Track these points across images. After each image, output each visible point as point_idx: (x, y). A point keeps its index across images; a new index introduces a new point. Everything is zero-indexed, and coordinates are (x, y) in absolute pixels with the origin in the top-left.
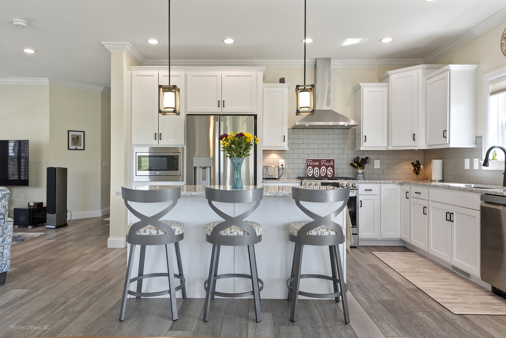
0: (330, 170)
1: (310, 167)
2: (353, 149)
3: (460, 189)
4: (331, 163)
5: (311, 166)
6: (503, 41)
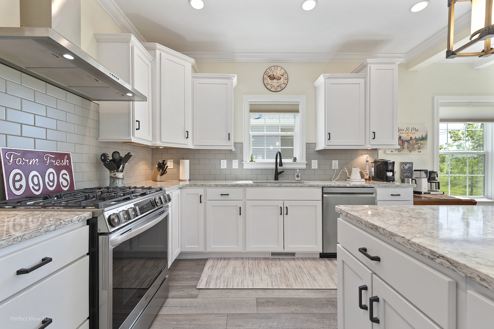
0: (64, 176)
2: (97, 138)
4: (65, 162)
6: (266, 76)
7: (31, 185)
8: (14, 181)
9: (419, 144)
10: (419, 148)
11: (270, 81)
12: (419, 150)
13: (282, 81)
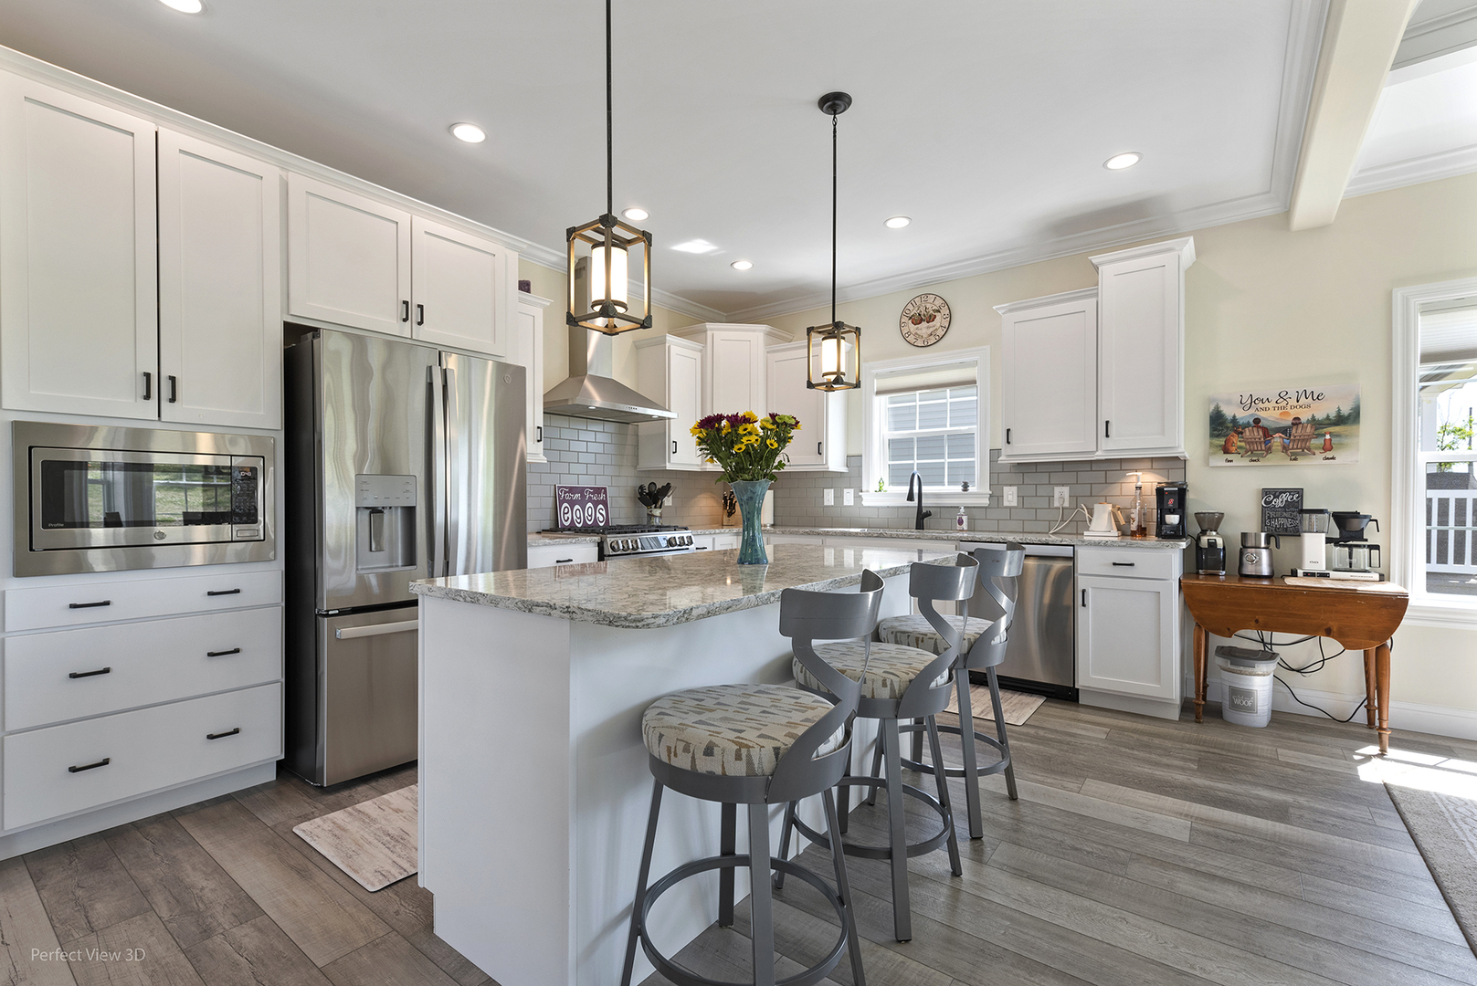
0: (600, 511)
1: (566, 505)
2: (635, 467)
3: (856, 535)
4: (602, 496)
5: (567, 501)
6: (905, 319)
7: (575, 518)
8: (564, 513)
9: (1328, 437)
10: (1327, 447)
11: (912, 327)
12: (1329, 454)
13: (937, 322)
